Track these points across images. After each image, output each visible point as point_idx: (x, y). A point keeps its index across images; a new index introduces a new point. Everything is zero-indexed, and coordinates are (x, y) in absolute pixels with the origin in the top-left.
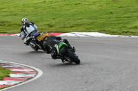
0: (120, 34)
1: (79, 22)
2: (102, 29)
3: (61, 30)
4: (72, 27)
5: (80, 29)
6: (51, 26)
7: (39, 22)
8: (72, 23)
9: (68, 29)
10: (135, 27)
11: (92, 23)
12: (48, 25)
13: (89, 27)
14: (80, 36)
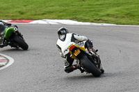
0: (92, 22)
1: (51, 9)
2: (74, 17)
3: (32, 17)
4: (43, 14)
5: (51, 16)
6: (22, 13)
7: (10, 8)
8: (44, 10)
9: (40, 17)
10: (108, 15)
11: (64, 11)
12: (20, 12)
13: (61, 14)
14: (51, 23)
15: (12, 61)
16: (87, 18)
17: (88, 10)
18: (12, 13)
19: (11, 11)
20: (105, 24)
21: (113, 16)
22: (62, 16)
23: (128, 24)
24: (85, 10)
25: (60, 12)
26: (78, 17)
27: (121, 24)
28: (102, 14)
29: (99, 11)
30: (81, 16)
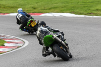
0: (86, 15)
2: (72, 11)
3: (42, 11)
4: (50, 9)
5: (56, 11)
6: (35, 9)
9: (47, 11)
12: (33, 7)
15: (27, 43)
16: (82, 12)
18: (28, 8)
19: (27, 7)
22: (64, 10)
25: (62, 7)
29: (90, 7)
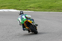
8: (2, 5)
10: (30, 7)
11: (11, 5)
13: (9, 7)
14: (5, 11)
17: (21, 5)
20: (29, 11)
21: (33, 7)
23: (39, 11)
24: (20, 5)
26: (17, 8)
27: (36, 11)
28: (28, 7)
30: (18, 8)
